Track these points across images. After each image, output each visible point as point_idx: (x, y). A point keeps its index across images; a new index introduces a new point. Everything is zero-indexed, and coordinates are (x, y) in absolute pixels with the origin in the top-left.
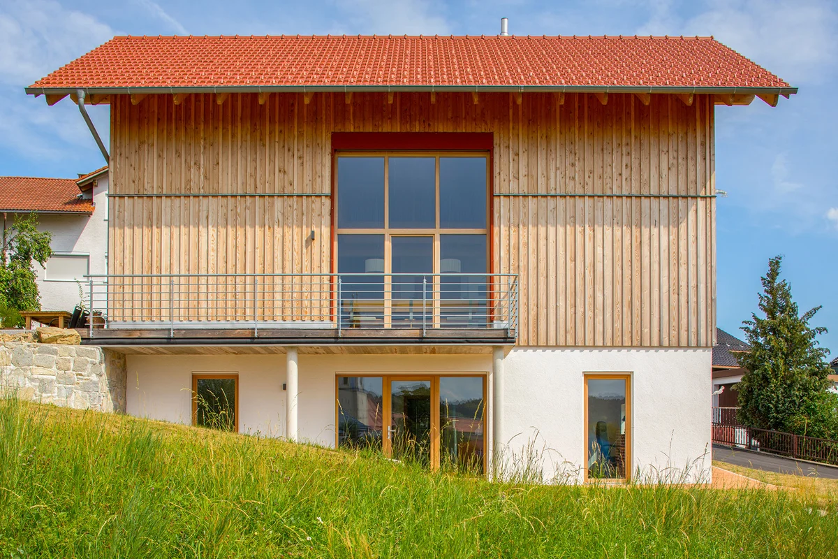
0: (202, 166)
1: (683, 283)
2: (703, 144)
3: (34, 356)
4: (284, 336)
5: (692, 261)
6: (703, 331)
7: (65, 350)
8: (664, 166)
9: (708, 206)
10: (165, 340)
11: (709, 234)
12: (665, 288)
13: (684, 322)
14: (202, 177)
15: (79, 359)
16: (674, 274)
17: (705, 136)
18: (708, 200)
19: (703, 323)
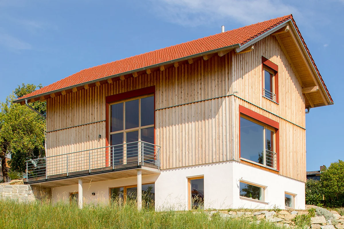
0: (70, 117)
1: (221, 135)
2: (228, 73)
3: (4, 189)
4: (75, 174)
5: (224, 124)
6: (228, 154)
7: (15, 187)
8: (213, 86)
9: (230, 99)
10: (45, 180)
11: (230, 111)
12: (214, 138)
13: (221, 151)
14: (70, 121)
15: (20, 189)
16: (217, 131)
17: (229, 70)
18: (230, 96)
19: (228, 150)
